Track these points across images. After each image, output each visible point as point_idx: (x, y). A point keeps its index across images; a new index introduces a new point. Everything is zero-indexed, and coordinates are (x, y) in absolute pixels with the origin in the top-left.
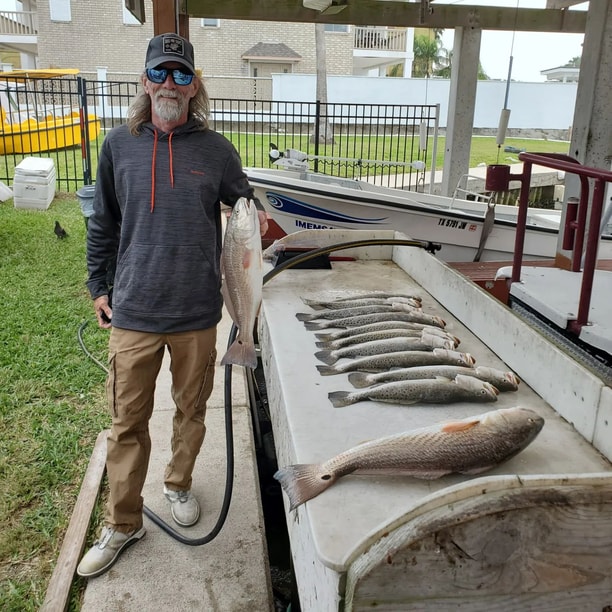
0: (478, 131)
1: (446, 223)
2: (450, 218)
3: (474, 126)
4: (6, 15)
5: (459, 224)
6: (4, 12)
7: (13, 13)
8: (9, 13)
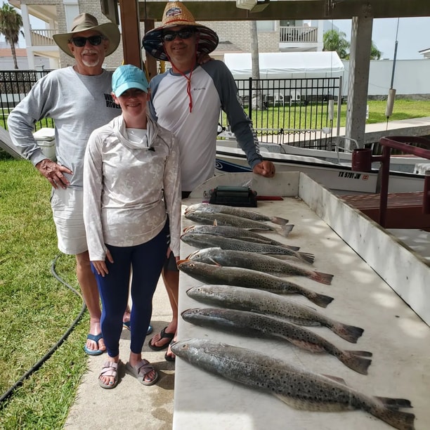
0: (372, 98)
1: (344, 175)
2: (347, 171)
3: (369, 94)
4: (38, 32)
5: (355, 175)
6: (37, 30)
7: (42, 30)
8: (39, 30)
